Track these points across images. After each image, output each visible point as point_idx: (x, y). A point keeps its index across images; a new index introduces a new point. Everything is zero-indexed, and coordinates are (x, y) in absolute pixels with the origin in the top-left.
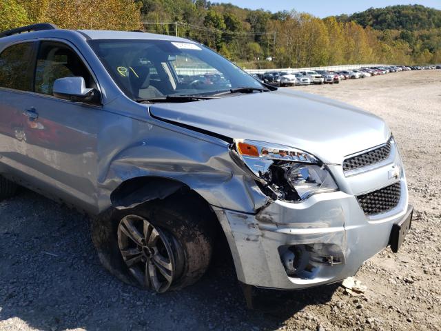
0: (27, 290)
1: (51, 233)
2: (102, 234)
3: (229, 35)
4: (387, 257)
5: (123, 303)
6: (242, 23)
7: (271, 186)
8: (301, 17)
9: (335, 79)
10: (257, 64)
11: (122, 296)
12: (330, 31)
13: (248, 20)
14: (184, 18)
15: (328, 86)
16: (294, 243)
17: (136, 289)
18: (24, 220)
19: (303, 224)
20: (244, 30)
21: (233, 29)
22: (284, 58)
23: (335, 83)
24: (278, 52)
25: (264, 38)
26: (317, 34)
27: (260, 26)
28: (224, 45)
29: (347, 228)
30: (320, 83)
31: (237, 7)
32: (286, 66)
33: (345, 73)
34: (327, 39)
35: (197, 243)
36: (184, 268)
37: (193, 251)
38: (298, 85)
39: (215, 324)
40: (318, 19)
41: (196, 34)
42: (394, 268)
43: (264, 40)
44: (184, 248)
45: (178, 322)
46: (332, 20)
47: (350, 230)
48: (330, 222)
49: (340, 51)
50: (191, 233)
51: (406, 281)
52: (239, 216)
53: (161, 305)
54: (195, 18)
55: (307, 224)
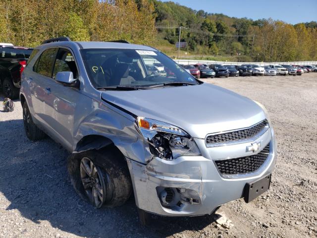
0: (28, 195)
1: (55, 164)
2: (72, 167)
3: (219, 36)
4: (260, 207)
5: (76, 210)
6: (229, 28)
7: (158, 149)
8: (276, 24)
9: (297, 72)
10: (238, 58)
11: (77, 206)
12: (299, 35)
13: (234, 26)
14: (187, 24)
15: (291, 77)
16: (166, 186)
17: (87, 203)
18: (44, 154)
19: (172, 174)
20: (230, 33)
21: (222, 32)
22: (260, 54)
23: (298, 75)
24: (255, 50)
25: (245, 39)
26: (289, 36)
27: (243, 30)
28: (214, 44)
29: (204, 181)
30: (285, 75)
31: (227, 17)
32: (260, 61)
33: (308, 67)
34: (296, 40)
35: (120, 180)
36: (113, 194)
37: (118, 184)
38: (265, 75)
39: (123, 231)
40: (290, 26)
41: (195, 36)
42: (261, 216)
43: (245, 41)
44: (113, 181)
45: (102, 226)
46: (301, 26)
47: (207, 183)
48: (191, 175)
49: (306, 50)
50: (116, 172)
51: (264, 226)
52: (138, 165)
53: (96, 215)
54: (195, 24)
55: (174, 175)
